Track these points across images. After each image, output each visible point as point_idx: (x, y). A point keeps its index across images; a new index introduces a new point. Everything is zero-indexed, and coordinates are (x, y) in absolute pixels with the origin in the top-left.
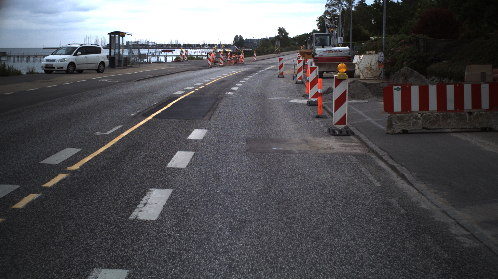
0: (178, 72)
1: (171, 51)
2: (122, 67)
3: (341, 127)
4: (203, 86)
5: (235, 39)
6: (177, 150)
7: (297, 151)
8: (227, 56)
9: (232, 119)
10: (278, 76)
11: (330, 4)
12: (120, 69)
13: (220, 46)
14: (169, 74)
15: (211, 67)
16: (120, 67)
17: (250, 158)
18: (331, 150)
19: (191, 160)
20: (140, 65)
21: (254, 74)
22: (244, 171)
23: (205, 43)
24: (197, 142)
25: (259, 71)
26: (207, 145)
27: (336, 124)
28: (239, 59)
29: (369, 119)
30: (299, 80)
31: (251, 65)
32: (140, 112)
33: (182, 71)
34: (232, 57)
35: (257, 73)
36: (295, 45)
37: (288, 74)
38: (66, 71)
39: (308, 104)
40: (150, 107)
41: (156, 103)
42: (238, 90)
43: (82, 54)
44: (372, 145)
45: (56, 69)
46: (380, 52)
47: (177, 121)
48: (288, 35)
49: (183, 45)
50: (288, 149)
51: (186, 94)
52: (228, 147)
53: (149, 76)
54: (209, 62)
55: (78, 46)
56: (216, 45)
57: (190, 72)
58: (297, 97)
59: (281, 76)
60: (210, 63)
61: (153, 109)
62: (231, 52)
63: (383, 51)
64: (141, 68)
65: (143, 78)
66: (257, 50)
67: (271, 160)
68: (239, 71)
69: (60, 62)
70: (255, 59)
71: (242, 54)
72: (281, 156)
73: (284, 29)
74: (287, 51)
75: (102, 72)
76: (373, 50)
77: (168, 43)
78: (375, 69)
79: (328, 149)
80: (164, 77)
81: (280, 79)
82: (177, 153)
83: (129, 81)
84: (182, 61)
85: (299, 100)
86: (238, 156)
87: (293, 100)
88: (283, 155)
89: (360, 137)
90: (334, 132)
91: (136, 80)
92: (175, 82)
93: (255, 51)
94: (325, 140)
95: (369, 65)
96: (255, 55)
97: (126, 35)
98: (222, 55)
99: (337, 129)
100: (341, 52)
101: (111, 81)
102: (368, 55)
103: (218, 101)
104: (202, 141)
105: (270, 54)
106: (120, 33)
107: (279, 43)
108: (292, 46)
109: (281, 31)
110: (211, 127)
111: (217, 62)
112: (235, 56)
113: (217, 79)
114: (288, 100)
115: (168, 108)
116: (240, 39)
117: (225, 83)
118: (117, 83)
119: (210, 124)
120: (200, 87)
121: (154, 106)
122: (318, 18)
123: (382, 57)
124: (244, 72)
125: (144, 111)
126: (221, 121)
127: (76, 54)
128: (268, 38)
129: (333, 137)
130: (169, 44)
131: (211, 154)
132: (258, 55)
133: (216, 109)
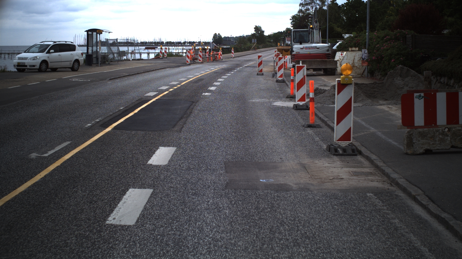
0: (155, 70)
1: (154, 48)
2: (99, 65)
3: (344, 144)
4: (179, 86)
5: (214, 37)
6: (130, 185)
7: (295, 186)
8: (206, 53)
9: (207, 129)
10: (257, 74)
11: (304, 4)
12: (96, 67)
13: (200, 44)
14: (146, 72)
15: (190, 65)
16: (97, 65)
17: (231, 202)
18: (339, 182)
19: (145, 208)
20: (118, 62)
21: (232, 71)
22: (223, 231)
23: (187, 41)
24: (159, 169)
25: (238, 68)
26: (172, 176)
27: (338, 140)
28: (218, 56)
29: (373, 130)
30: (280, 79)
31: (229, 62)
32: (100, 121)
33: (160, 68)
34: (210, 54)
35: (235, 71)
36: (271, 42)
37: (267, 71)
38: (38, 69)
39: (295, 108)
40: (114, 113)
41: (122, 108)
42: (215, 90)
43: (55, 52)
44: (394, 176)
45: (28, 67)
46: (363, 49)
47: (140, 133)
48: (264, 32)
49: (166, 43)
50: (282, 183)
51: (158, 95)
52: (200, 179)
53: (125, 74)
54: (187, 59)
55: (52, 43)
56: (196, 42)
57: (168, 69)
58: (279, 98)
59: (261, 73)
60: (189, 60)
61: (116, 116)
62: (210, 50)
63: (367, 48)
64: (118, 65)
65: (117, 77)
66: (235, 47)
67: (262, 206)
68: (217, 68)
69: (33, 60)
70: (233, 55)
71: (220, 51)
72: (274, 196)
73: (260, 28)
74: (263, 48)
75: (76, 71)
76: (355, 47)
77: (151, 41)
78: (358, 67)
79: (335, 180)
80: (140, 75)
81: (259, 76)
82: (127, 192)
83: (102, 80)
84: (162, 58)
85: (283, 103)
86: (213, 198)
87: (276, 103)
88: (276, 195)
89: (373, 159)
90: (336, 150)
91: (109, 79)
92: (150, 81)
93: (233, 48)
94: (327, 165)
95: (352, 62)
96: (233, 52)
97: (103, 32)
98: (201, 52)
99: (339, 147)
100: (319, 48)
101: (82, 80)
102: (351, 52)
103: (194, 104)
104: (165, 168)
105: (247, 51)
106: (97, 31)
107: (256, 40)
108: (268, 43)
109: (258, 29)
110: (181, 143)
111: (196, 59)
112: (214, 53)
113: (195, 77)
114: (271, 103)
115: (135, 114)
116: (219, 36)
117: (203, 81)
118: (88, 82)
119: (180, 139)
120: (176, 87)
121: (118, 112)
122: (291, 17)
123: (366, 53)
124: (222, 69)
125: (105, 118)
126: (194, 133)
127: (48, 52)
128: (245, 36)
129: (335, 158)
130: (153, 42)
131: (176, 193)
132: (236, 52)
133: (189, 115)
